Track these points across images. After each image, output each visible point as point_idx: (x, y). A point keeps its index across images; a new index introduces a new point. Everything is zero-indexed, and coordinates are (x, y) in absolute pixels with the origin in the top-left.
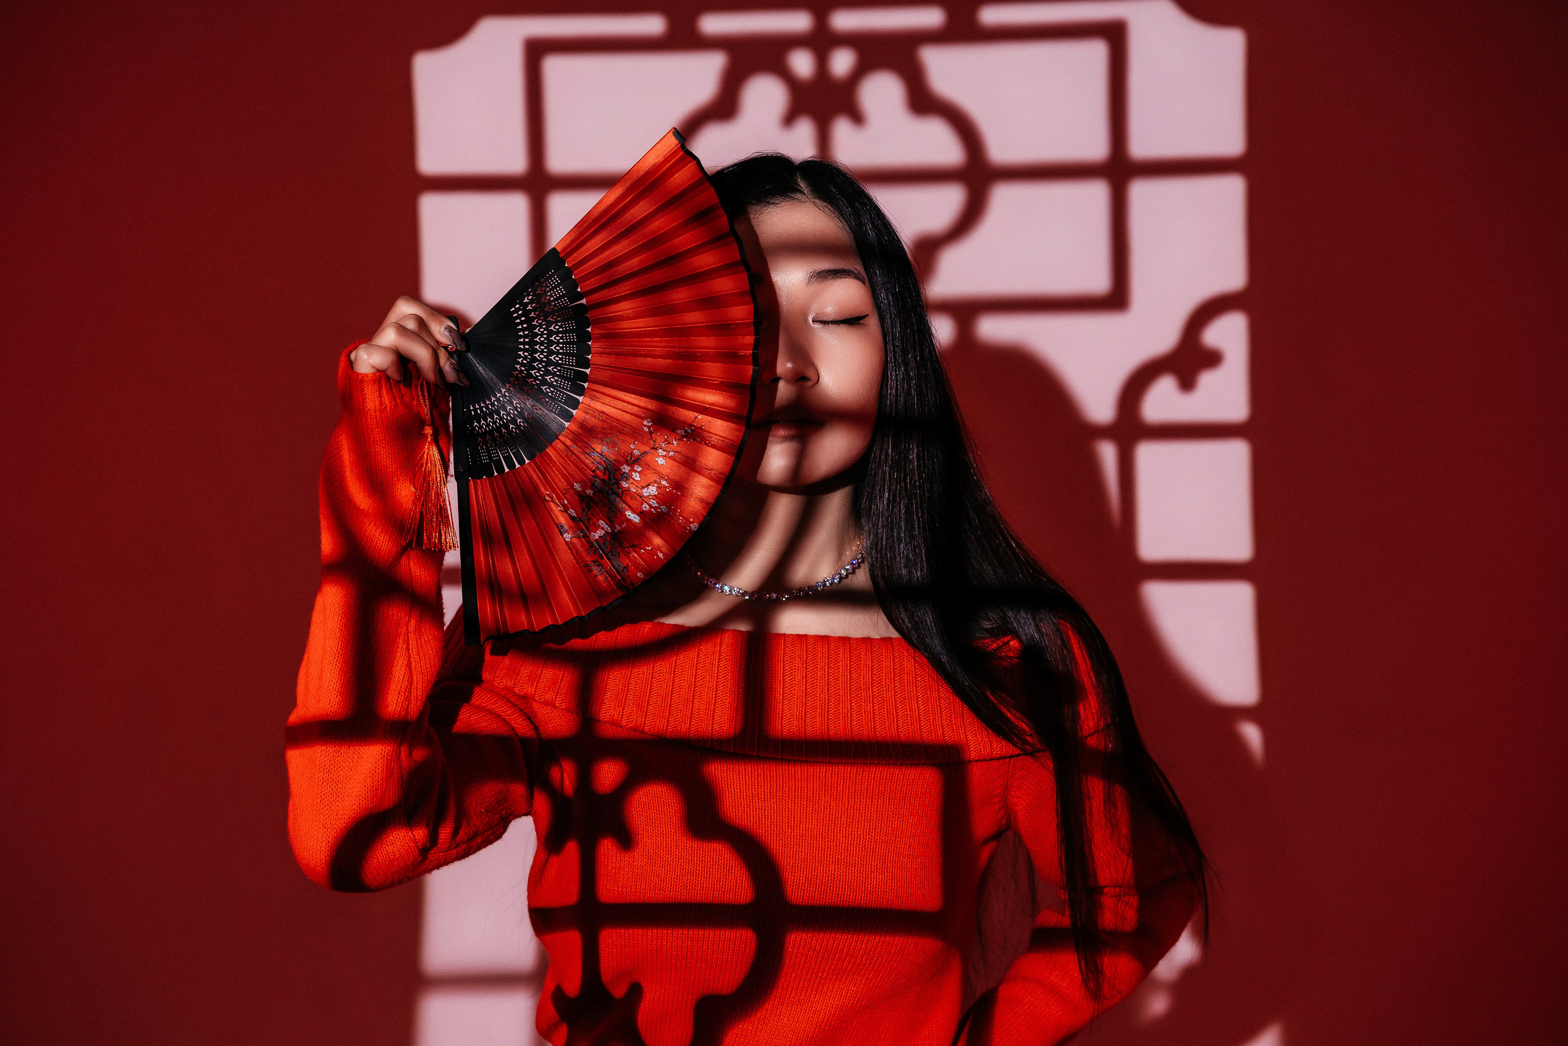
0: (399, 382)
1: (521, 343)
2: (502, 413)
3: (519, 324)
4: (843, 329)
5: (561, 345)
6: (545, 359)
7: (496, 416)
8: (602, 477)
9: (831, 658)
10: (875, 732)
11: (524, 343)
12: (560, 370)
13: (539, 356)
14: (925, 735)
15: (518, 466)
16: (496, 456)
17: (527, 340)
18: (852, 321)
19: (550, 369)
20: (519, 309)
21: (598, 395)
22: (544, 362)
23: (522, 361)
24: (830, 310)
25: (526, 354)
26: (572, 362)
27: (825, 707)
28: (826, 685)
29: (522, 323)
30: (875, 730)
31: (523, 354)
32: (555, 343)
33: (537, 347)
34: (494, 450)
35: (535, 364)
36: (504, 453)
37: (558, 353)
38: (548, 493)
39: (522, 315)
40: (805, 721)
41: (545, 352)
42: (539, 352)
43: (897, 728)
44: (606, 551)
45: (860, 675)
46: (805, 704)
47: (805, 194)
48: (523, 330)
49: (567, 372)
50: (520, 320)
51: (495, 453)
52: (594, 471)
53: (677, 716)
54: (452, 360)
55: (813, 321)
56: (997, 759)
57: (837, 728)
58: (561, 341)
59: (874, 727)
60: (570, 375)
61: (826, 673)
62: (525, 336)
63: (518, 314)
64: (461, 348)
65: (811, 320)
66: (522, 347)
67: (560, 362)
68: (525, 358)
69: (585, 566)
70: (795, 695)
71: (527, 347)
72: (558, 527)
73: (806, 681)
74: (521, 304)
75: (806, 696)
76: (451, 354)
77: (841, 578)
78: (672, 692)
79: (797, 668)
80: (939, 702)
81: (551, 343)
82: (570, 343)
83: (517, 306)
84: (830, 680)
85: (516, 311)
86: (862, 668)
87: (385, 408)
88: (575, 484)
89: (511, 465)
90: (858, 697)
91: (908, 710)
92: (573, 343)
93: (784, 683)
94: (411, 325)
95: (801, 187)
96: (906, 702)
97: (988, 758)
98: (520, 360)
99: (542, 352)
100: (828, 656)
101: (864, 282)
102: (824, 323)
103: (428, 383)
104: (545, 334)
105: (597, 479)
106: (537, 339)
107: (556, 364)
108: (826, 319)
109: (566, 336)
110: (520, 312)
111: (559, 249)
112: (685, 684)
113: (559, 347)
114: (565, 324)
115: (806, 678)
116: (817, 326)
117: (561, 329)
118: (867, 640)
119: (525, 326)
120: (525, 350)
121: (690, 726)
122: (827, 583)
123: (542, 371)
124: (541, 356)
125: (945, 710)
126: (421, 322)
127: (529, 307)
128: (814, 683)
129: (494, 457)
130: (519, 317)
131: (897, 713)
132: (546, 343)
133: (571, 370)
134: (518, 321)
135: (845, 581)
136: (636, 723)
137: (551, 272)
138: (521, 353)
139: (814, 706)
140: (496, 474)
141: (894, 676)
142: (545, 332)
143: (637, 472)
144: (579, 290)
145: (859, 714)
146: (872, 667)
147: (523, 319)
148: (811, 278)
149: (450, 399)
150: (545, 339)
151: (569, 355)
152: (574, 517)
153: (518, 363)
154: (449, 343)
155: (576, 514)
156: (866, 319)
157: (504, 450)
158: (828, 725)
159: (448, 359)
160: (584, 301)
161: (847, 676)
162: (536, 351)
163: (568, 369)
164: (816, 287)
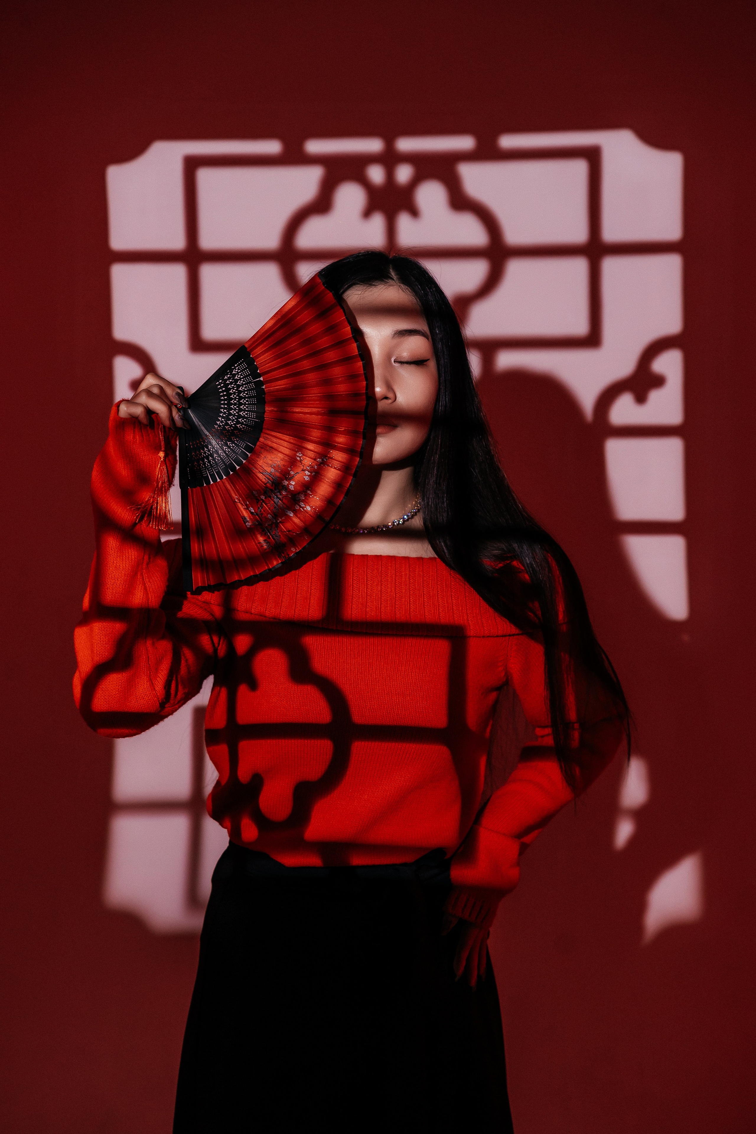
0: (147, 425)
1: (222, 404)
2: (210, 447)
3: (221, 392)
4: (412, 368)
5: (247, 406)
6: (236, 414)
7: (206, 449)
8: (271, 488)
9: (397, 570)
10: (425, 616)
11: (224, 404)
12: (246, 421)
13: (233, 412)
14: (456, 619)
15: (218, 480)
16: (205, 474)
17: (226, 402)
18: (418, 363)
19: (240, 420)
20: (221, 383)
21: (268, 437)
22: (236, 416)
23: (222, 415)
24: (405, 355)
25: (225, 411)
26: (254, 416)
27: (393, 601)
28: (394, 587)
29: (223, 392)
30: (424, 615)
31: (223, 410)
32: (243, 404)
33: (232, 407)
34: (204, 470)
35: (231, 417)
36: (210, 472)
37: (245, 410)
38: (237, 497)
39: (223, 387)
40: (380, 609)
41: (237, 410)
42: (233, 409)
43: (439, 613)
44: (272, 534)
45: (416, 581)
46: (381, 599)
47: (393, 280)
48: (224, 396)
49: (250, 422)
50: (222, 390)
51: (205, 472)
52: (265, 484)
53: (300, 608)
54: (180, 413)
55: (394, 362)
56: (501, 636)
57: (400, 616)
58: (247, 403)
59: (424, 613)
60: (252, 424)
61: (394, 579)
62: (225, 400)
63: (221, 386)
64: (185, 406)
65: (393, 361)
66: (223, 406)
67: (246, 416)
68: (225, 413)
69: (258, 543)
70: (374, 593)
71: (226, 406)
72: (242, 519)
73: (381, 584)
74: (223, 379)
75: (381, 593)
76: (179, 410)
77: (404, 521)
78: (296, 593)
79: (375, 576)
80: (465, 599)
81: (241, 404)
82: (252, 404)
83: (220, 381)
84: (396, 584)
85: (219, 384)
86: (417, 576)
87: (136, 440)
88: (254, 492)
89: (215, 480)
90: (414, 594)
91: (446, 603)
92: (254, 404)
93: (367, 585)
94: (156, 390)
95: (392, 275)
96: (444, 598)
97: (495, 635)
98: (221, 415)
99: (235, 409)
100: (395, 569)
101: (428, 339)
102: (401, 363)
103: (164, 427)
104: (237, 399)
105: (267, 489)
106: (232, 402)
107: (244, 417)
108: (403, 360)
109: (250, 400)
110: (222, 385)
111: (247, 346)
112: (305, 588)
113: (246, 406)
114: (249, 393)
115: (381, 582)
116: (396, 365)
117: (247, 396)
118: (420, 559)
119: (225, 393)
120: (224, 408)
121: (308, 613)
122: (395, 523)
123: (235, 421)
124: (234, 412)
125: (469, 604)
126: (161, 388)
127: (228, 382)
128: (386, 585)
129: (204, 474)
130: (221, 388)
131: (439, 605)
132: (237, 404)
133: (253, 421)
134: (221, 390)
135: (406, 523)
136: (275, 613)
137: (242, 360)
138: (222, 410)
139: (386, 600)
140: (205, 485)
141: (437, 581)
142: (237, 397)
143: (292, 485)
144: (258, 371)
145: (415, 605)
146: (423, 575)
147: (224, 389)
148: (395, 334)
149: (178, 438)
150: (237, 401)
151: (252, 411)
152: (253, 512)
153: (220, 416)
154: (178, 403)
155: (254, 511)
156: (428, 362)
157: (210, 470)
158: (395, 612)
159: (177, 413)
160: (262, 379)
161: (407, 581)
162: (232, 409)
163: (251, 420)
164: (397, 340)
